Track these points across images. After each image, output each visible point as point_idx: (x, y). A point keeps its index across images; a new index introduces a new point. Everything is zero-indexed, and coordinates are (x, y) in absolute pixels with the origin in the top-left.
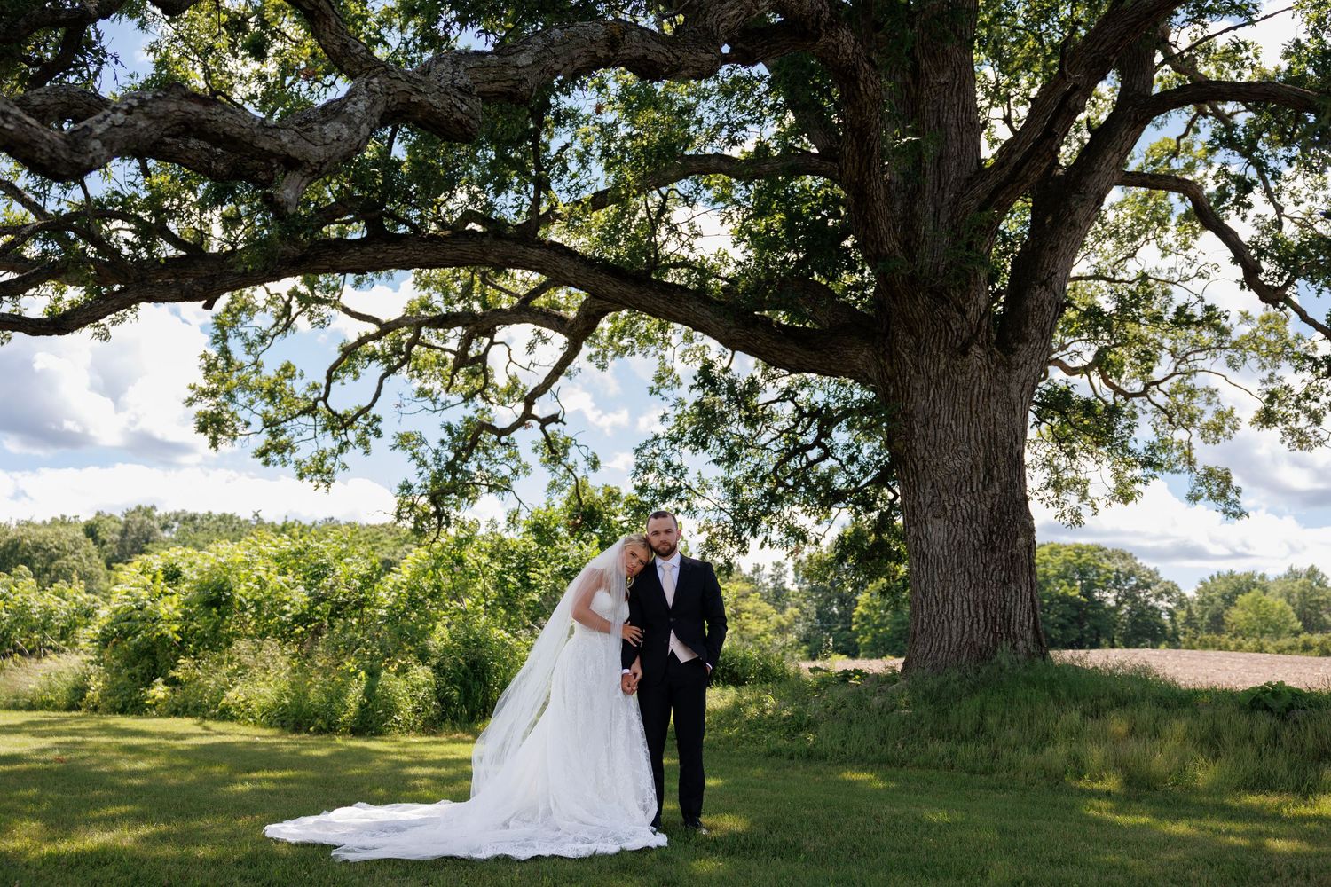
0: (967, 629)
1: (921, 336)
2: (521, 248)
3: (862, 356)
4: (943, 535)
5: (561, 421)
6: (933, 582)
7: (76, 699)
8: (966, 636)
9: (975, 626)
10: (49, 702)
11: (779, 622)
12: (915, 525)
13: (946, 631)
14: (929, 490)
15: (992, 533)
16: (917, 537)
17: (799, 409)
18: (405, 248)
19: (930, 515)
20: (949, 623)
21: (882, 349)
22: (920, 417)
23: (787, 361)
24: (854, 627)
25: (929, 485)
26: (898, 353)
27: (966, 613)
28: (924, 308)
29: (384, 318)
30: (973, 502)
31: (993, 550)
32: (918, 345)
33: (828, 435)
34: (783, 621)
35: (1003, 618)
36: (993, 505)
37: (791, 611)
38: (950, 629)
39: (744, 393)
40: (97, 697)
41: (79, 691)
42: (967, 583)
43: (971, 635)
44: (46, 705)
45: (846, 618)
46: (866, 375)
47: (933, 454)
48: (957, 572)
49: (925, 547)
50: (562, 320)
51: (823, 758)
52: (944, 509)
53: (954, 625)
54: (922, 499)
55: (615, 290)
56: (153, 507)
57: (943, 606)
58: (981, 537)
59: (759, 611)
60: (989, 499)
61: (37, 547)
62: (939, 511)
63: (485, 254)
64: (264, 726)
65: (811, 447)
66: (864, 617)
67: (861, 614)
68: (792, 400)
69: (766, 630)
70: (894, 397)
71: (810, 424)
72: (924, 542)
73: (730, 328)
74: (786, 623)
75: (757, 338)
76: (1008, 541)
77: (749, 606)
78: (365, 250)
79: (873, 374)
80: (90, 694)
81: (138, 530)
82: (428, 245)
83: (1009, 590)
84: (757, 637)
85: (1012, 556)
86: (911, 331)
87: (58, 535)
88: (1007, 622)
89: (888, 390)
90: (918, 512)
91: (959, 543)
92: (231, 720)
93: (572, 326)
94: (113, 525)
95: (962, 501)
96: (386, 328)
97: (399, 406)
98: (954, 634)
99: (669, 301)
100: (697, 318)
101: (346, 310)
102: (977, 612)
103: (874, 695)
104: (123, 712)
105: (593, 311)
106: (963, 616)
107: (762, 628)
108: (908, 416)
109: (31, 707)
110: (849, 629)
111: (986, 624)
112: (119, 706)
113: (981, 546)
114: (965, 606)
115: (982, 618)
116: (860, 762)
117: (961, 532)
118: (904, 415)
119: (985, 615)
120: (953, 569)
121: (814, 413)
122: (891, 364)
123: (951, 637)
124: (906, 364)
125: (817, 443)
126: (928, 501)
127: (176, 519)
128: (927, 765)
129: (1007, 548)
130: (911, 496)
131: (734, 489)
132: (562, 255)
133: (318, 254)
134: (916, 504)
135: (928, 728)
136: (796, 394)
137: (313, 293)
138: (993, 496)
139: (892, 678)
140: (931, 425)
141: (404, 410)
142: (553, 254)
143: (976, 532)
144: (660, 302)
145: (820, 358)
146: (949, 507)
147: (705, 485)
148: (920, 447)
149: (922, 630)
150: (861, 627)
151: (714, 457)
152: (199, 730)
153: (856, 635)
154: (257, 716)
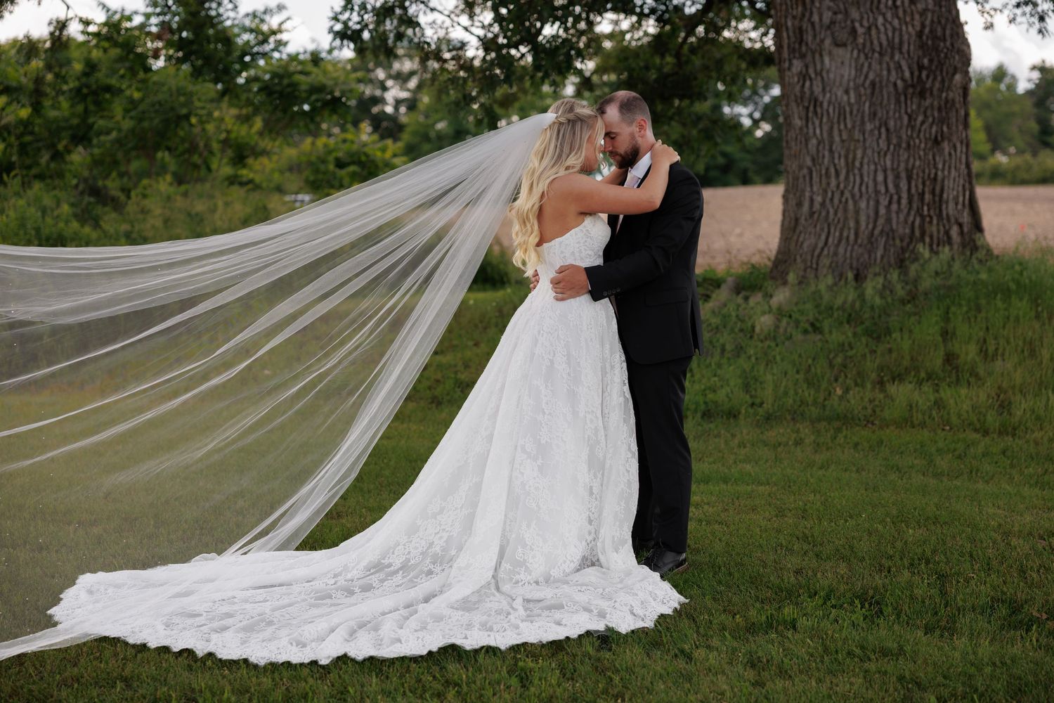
0: (882, 211)
4: (848, 72)
8: (881, 221)
9: (894, 207)
13: (851, 214)
15: (921, 68)
19: (828, 42)
20: (855, 202)
27: (883, 189)
30: (896, 22)
31: (922, 95)
35: (933, 192)
36: (923, 26)
38: (857, 212)
42: (883, 144)
43: (889, 220)
48: (869, 127)
49: (818, 89)
52: (854, 32)
53: (863, 205)
54: (816, 18)
57: (847, 178)
58: (907, 74)
60: (917, 17)
62: (843, 36)
72: (818, 83)
76: (943, 81)
83: (941, 151)
85: (947, 101)
88: (938, 201)
91: (873, 84)
95: (880, 20)
98: (863, 219)
102: (897, 186)
106: (877, 192)
111: (910, 202)
113: (906, 88)
114: (880, 178)
115: (905, 195)
117: (875, 66)
119: (909, 190)
120: (863, 123)
123: (857, 222)
126: (826, 20)
129: (941, 90)
138: (923, 13)
143: (899, 67)
146: (860, 30)
149: (812, 214)
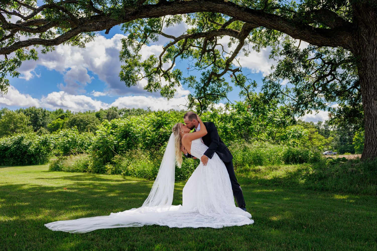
1: (371, 29)
2: (214, 4)
3: (347, 39)
5: (240, 71)
6: (374, 125)
7: (85, 168)
10: (78, 170)
11: (326, 142)
12: (367, 103)
14: (373, 89)
16: (367, 108)
17: (323, 61)
18: (173, 7)
19: (373, 99)
21: (355, 35)
22: (370, 61)
23: (317, 42)
24: (353, 143)
25: (373, 88)
26: (361, 36)
28: (372, 17)
29: (176, 37)
32: (369, 32)
33: (335, 70)
34: (327, 141)
37: (330, 138)
39: (302, 56)
40: (91, 168)
41: (86, 166)
44: (77, 171)
45: (351, 140)
46: (348, 46)
47: (374, 75)
49: (370, 112)
50: (236, 33)
51: (327, 190)
55: (250, 18)
56: (117, 107)
59: (319, 138)
61: (82, 121)
63: (202, 7)
64: (139, 178)
65: (328, 75)
66: (357, 140)
67: (356, 139)
68: (321, 58)
69: (321, 145)
70: (359, 54)
71: (328, 67)
72: (370, 110)
73: (294, 30)
74: (329, 142)
75: (305, 34)
77: (315, 136)
78: (158, 8)
79: (351, 46)
80: (89, 167)
81: (112, 115)
82: (180, 5)
84: (318, 147)
86: (367, 27)
87: (88, 117)
89: (357, 51)
90: (368, 98)
92: (129, 176)
93: (240, 35)
94: (104, 113)
96: (177, 40)
97: (188, 69)
99: (271, 21)
100: (282, 27)
101: (163, 34)
103: (349, 167)
104: (98, 173)
105: (247, 29)
107: (320, 144)
108: (365, 61)
109: (73, 171)
110: (351, 144)
112: (97, 171)
116: (341, 192)
118: (363, 61)
121: (330, 62)
122: (358, 41)
124: (364, 40)
125: (330, 73)
126: (372, 94)
127: (123, 111)
128: (367, 193)
130: (365, 92)
131: (298, 92)
132: (230, 5)
133: (141, 11)
134: (367, 95)
135: (369, 180)
136: (322, 56)
137: (152, 29)
139: (357, 161)
140: (374, 64)
141: (189, 70)
142: (227, 5)
144: (267, 22)
145: (330, 40)
147: (288, 91)
148: (369, 73)
150: (356, 143)
151: (291, 80)
152: (122, 179)
153: (354, 145)
154: (137, 174)
